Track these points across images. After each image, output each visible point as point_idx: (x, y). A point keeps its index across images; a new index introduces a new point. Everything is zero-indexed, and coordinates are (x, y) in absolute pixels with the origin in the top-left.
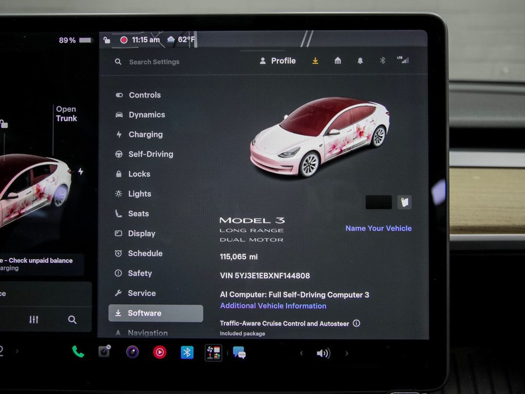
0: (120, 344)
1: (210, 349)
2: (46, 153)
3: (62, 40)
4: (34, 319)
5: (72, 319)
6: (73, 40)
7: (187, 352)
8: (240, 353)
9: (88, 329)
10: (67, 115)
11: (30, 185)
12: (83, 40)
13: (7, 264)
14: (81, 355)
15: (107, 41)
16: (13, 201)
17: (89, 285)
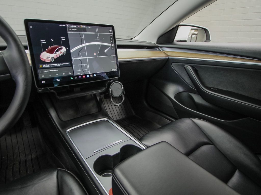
0: (78, 76)
1: (91, 75)
2: (61, 45)
3: (60, 25)
4: (64, 74)
5: (70, 73)
6: (62, 26)
7: (88, 76)
8: (95, 75)
9: (73, 74)
10: (63, 39)
11: (59, 51)
12: (64, 26)
13: (57, 65)
14: (72, 79)
15: (68, 26)
16: (57, 54)
17: (72, 67)
